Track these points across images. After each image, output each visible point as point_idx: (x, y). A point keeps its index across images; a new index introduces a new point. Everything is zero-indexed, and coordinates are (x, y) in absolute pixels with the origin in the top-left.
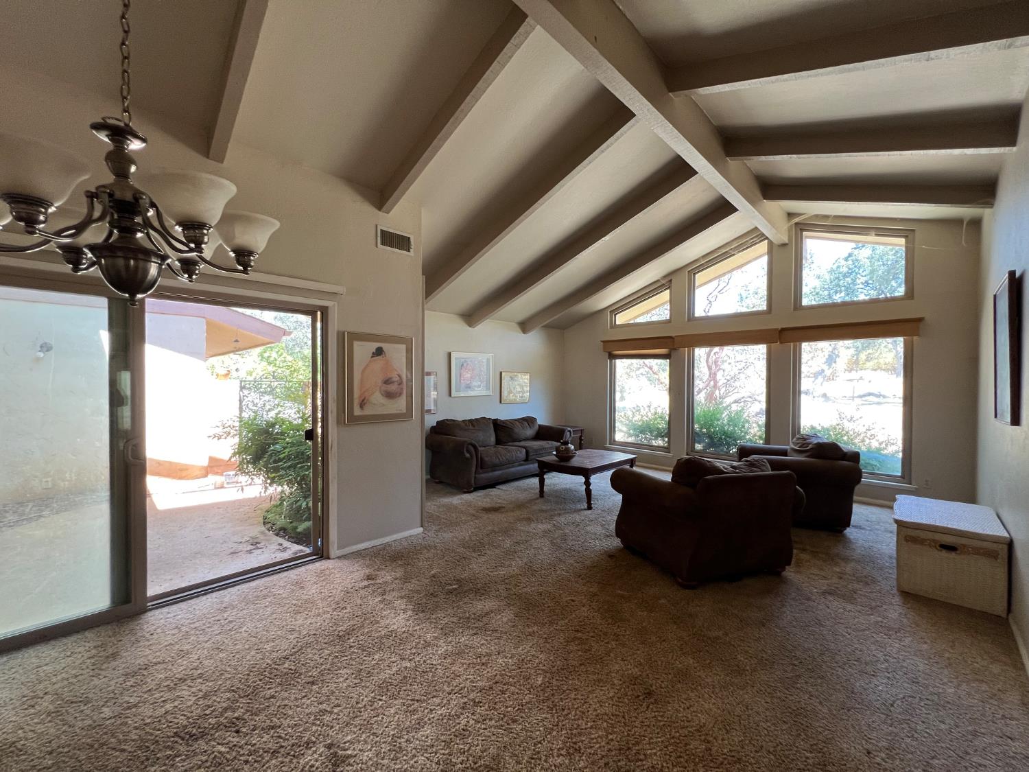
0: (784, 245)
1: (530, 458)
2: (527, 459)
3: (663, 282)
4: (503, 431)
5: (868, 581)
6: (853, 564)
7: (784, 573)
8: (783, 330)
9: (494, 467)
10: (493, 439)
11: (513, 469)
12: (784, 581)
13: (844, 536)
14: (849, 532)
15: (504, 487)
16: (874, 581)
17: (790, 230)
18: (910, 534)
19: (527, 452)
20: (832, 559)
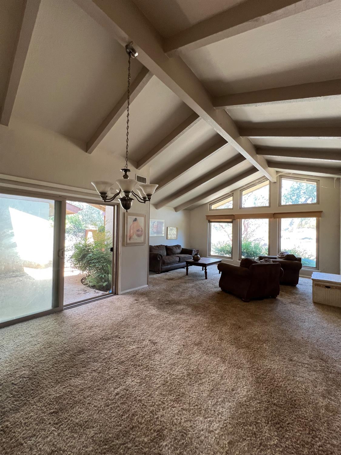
0: (275, 183)
1: (181, 261)
2: (179, 262)
3: (230, 194)
4: (169, 250)
5: (304, 300)
6: (298, 295)
7: (277, 298)
8: (274, 214)
9: (168, 264)
10: (165, 253)
11: (174, 265)
12: (277, 300)
13: (296, 287)
14: (298, 286)
15: (171, 272)
16: (306, 300)
17: (277, 177)
18: (317, 283)
19: (180, 259)
20: (292, 294)
